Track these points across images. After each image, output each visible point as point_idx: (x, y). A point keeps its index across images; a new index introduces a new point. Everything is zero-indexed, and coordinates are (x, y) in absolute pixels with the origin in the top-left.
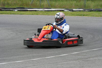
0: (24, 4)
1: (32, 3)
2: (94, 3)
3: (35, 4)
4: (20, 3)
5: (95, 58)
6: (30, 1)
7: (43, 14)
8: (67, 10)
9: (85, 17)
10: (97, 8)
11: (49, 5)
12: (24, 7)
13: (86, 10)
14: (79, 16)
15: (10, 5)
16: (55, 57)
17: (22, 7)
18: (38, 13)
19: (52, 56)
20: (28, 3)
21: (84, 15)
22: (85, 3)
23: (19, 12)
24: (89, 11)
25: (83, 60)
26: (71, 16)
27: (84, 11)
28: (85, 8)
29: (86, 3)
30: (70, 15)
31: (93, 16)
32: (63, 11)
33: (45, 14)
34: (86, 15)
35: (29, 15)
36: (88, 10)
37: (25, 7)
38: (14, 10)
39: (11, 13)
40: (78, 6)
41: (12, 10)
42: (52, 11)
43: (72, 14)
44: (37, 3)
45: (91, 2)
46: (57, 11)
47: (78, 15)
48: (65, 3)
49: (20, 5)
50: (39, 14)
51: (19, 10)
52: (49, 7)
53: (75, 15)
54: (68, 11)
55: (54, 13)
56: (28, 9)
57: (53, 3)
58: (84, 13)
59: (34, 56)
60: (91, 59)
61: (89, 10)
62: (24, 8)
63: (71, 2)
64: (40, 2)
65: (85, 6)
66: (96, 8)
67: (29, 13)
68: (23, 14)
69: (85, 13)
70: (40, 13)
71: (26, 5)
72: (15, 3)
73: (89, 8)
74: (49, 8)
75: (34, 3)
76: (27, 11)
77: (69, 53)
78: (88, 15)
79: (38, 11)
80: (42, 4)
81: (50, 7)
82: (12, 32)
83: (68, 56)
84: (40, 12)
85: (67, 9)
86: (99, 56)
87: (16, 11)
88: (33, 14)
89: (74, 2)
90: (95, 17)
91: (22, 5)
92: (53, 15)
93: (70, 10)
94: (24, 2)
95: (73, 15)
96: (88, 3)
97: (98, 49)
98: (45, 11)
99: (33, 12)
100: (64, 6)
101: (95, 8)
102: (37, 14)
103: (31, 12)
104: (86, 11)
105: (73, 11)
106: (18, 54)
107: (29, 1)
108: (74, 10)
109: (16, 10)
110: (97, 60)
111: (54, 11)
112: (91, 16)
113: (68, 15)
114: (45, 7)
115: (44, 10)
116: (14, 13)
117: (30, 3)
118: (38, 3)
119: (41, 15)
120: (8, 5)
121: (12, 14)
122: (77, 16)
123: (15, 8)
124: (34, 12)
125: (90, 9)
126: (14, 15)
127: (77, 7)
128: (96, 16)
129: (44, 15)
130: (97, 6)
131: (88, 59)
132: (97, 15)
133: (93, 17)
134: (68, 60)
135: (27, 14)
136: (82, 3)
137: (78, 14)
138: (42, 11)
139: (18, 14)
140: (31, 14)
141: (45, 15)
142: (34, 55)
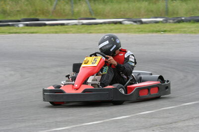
0: (38, 12)
1: (55, 8)
2: (187, 4)
3: (62, 10)
4: (30, 9)
5: (187, 123)
6: (51, 5)
7: (79, 30)
8: (129, 21)
9: (167, 34)
10: (193, 16)
11: (90, 12)
12: (37, 18)
13: (170, 19)
14: (154, 34)
15: (9, 15)
16: (104, 122)
17: (32, 17)
18: (67, 30)
19: (97, 121)
20: (46, 8)
21: (165, 31)
22: (167, 5)
23: (27, 27)
24: (175, 23)
25: (162, 129)
26: (137, 35)
27: (166, 21)
28: (167, 17)
29: (169, 6)
30: (135, 32)
31: (185, 32)
32: (120, 23)
33: (83, 30)
34: (170, 31)
35: (48, 35)
36: (174, 20)
37: (40, 18)
38: (17, 25)
39: (11, 31)
40: (152, 11)
41: (13, 25)
42: (96, 24)
43: (139, 28)
44: (65, 8)
45: (181, 2)
46: (107, 25)
47: (153, 32)
48: (124, 6)
49: (30, 14)
50: (71, 31)
51: (27, 25)
52: (92, 15)
53: (145, 32)
54: (132, 22)
55: (101, 28)
56: (47, 22)
57: (100, 7)
58: (164, 27)
59: (60, 122)
60: (180, 124)
61: (176, 21)
62: (38, 20)
63: (138, 5)
64: (72, 7)
65: (167, 12)
66: (191, 14)
67: (48, 30)
68: (36, 33)
69: (167, 26)
70: (71, 29)
71: (43, 13)
72: (18, 9)
73: (175, 16)
74: (90, 17)
75: (58, 8)
76: (45, 25)
77: (133, 114)
78: (174, 31)
79: (67, 24)
80: (76, 10)
81: (93, 17)
82: (12, 72)
83: (130, 120)
84: (72, 27)
85: (129, 19)
86: (196, 118)
87: (22, 27)
88: (56, 33)
89: (144, 5)
90: (189, 35)
91: (34, 14)
92: (99, 33)
93: (135, 22)
94: (38, 8)
95: (142, 31)
96: (174, 4)
97: (193, 103)
98: (83, 24)
99: (56, 27)
100: (122, 13)
101: (188, 16)
102: (66, 32)
103: (52, 27)
104: (170, 22)
105: (142, 23)
106: (25, 118)
107: (49, 5)
108: (144, 20)
109: (21, 25)
110: (191, 126)
111: (101, 23)
112: (181, 32)
113: (132, 32)
114: (82, 17)
115: (81, 23)
116: (18, 31)
117: (51, 8)
118: (67, 8)
119: (74, 33)
120: (4, 14)
121: (12, 33)
122: (150, 34)
123: (19, 21)
124: (60, 27)
125: (179, 18)
126: (17, 35)
127: (151, 13)
128: (192, 32)
129: (80, 32)
130: (193, 10)
131: (174, 125)
132: (193, 29)
133: (184, 35)
134: (129, 129)
135: (45, 33)
136: (161, 5)
137: (152, 28)
138: (76, 25)
139: (25, 33)
140: (53, 33)
141: (83, 32)
142: (58, 120)
